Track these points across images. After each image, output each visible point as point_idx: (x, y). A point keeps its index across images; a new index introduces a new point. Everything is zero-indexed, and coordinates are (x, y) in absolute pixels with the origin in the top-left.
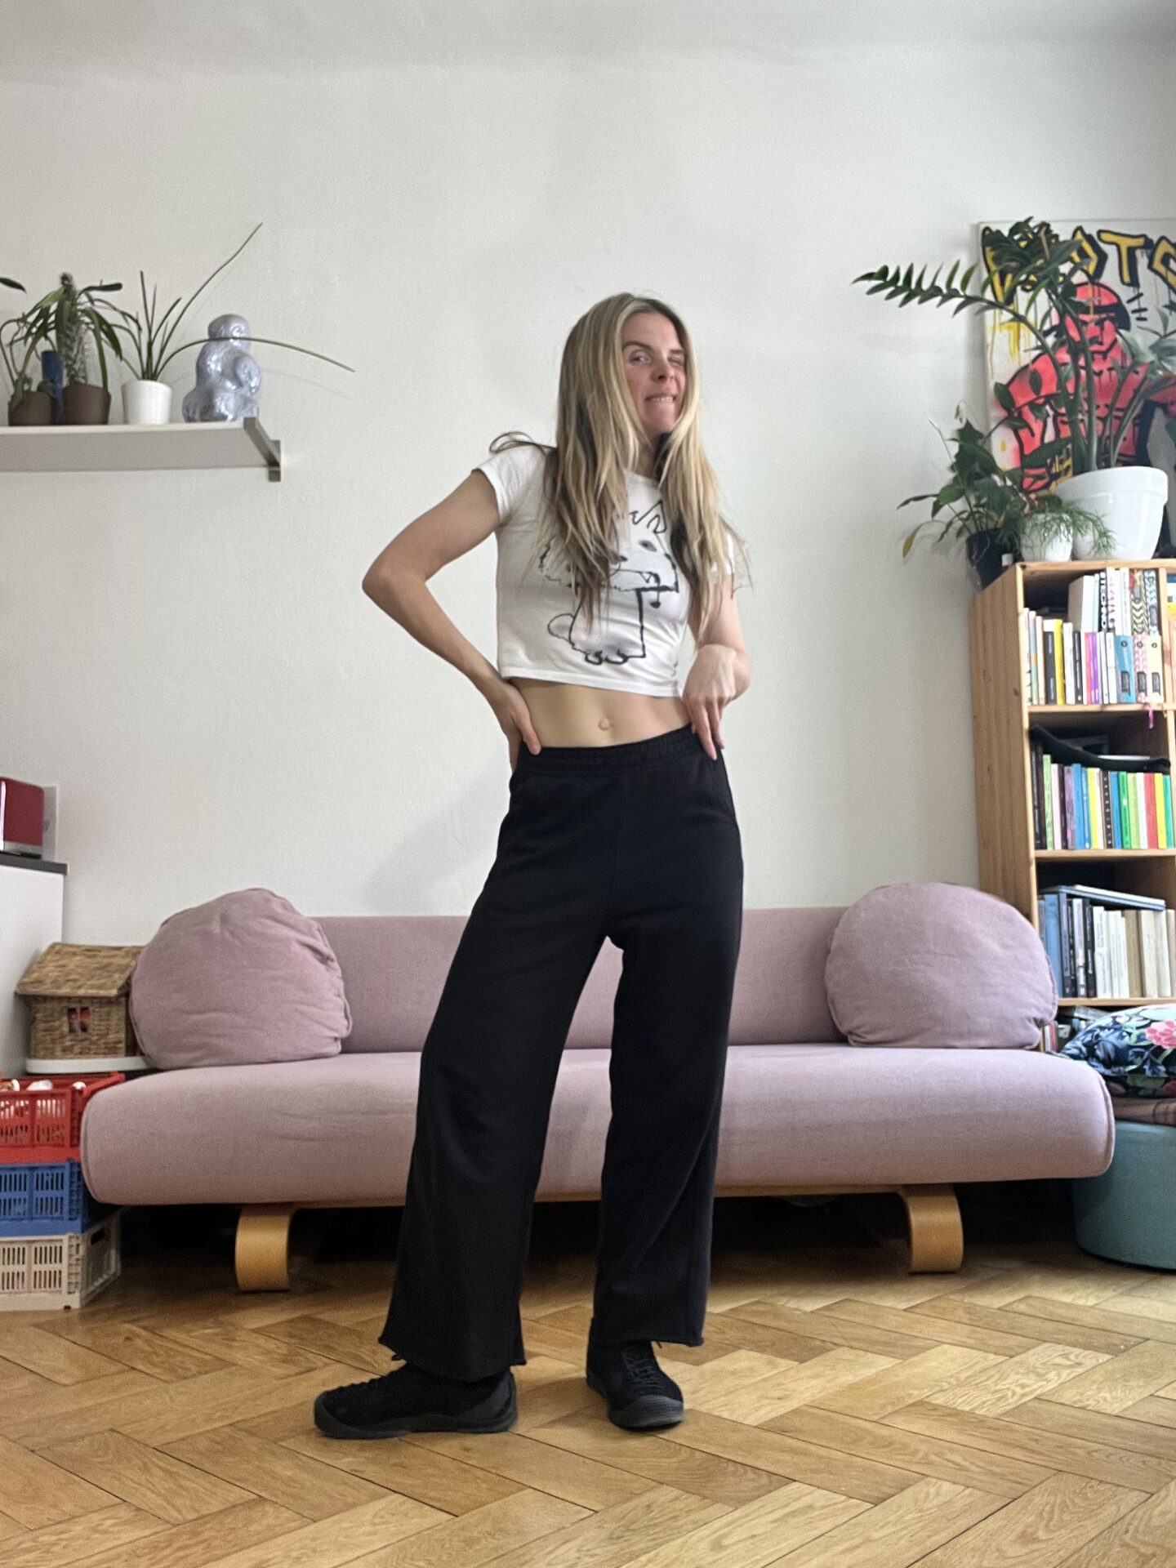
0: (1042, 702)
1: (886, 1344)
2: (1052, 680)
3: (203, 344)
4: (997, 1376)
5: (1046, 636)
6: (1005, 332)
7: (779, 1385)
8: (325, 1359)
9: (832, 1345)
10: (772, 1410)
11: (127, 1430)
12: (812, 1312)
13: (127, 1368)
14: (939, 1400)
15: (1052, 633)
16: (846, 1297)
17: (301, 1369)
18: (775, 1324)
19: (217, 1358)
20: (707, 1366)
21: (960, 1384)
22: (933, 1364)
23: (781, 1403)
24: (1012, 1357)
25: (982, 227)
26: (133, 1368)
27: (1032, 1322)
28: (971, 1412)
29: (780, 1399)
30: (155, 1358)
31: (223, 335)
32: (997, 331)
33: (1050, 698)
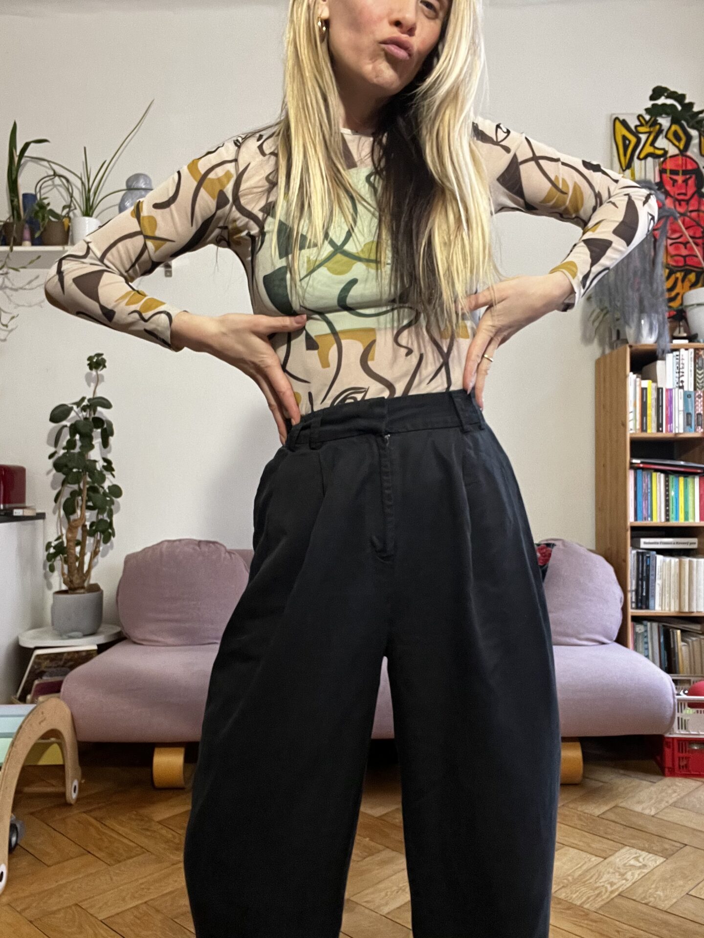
0: (638, 432)
2: (645, 418)
3: (124, 192)
4: (597, 874)
5: (644, 390)
11: (85, 905)
13: (85, 852)
14: (563, 895)
15: (646, 389)
19: (138, 846)
21: (575, 881)
24: (605, 859)
25: (614, 117)
26: (89, 852)
27: (619, 828)
28: (581, 906)
30: (102, 843)
31: (135, 187)
33: (643, 428)
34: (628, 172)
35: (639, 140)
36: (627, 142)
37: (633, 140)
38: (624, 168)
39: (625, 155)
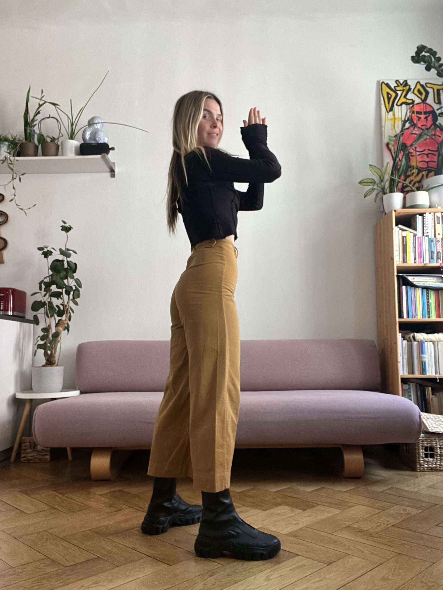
0: (401, 263)
1: (336, 504)
2: (405, 255)
4: (378, 517)
5: (404, 238)
6: (390, 121)
7: (295, 519)
8: (126, 506)
9: (316, 505)
10: (292, 529)
11: (51, 531)
12: (309, 492)
13: (52, 508)
14: (356, 526)
15: (406, 237)
16: (322, 486)
17: (117, 510)
18: (295, 496)
19: (86, 505)
20: (268, 511)
21: (364, 520)
22: (354, 512)
23: (295, 526)
24: (384, 510)
25: (381, 82)
26: (55, 508)
27: (392, 497)
28: (367, 530)
29: (295, 524)
30: (63, 504)
31: (93, 123)
32: (387, 122)
33: (404, 260)
34: (391, 113)
35: (397, 95)
36: (390, 96)
37: (394, 95)
38: (388, 111)
39: (389, 103)
